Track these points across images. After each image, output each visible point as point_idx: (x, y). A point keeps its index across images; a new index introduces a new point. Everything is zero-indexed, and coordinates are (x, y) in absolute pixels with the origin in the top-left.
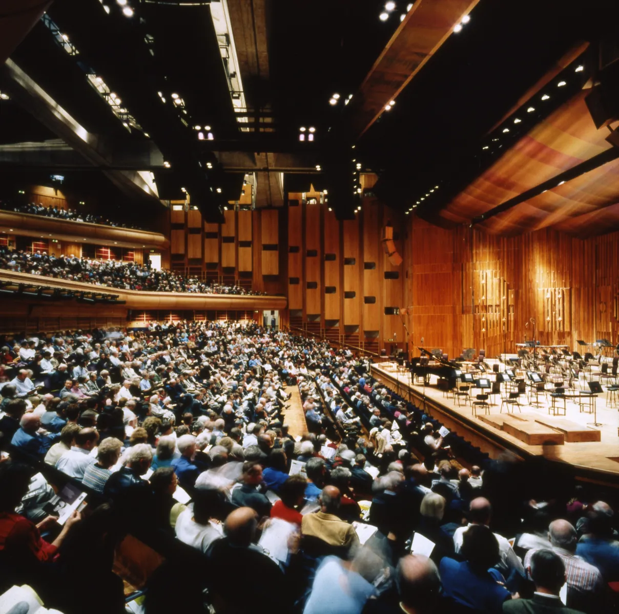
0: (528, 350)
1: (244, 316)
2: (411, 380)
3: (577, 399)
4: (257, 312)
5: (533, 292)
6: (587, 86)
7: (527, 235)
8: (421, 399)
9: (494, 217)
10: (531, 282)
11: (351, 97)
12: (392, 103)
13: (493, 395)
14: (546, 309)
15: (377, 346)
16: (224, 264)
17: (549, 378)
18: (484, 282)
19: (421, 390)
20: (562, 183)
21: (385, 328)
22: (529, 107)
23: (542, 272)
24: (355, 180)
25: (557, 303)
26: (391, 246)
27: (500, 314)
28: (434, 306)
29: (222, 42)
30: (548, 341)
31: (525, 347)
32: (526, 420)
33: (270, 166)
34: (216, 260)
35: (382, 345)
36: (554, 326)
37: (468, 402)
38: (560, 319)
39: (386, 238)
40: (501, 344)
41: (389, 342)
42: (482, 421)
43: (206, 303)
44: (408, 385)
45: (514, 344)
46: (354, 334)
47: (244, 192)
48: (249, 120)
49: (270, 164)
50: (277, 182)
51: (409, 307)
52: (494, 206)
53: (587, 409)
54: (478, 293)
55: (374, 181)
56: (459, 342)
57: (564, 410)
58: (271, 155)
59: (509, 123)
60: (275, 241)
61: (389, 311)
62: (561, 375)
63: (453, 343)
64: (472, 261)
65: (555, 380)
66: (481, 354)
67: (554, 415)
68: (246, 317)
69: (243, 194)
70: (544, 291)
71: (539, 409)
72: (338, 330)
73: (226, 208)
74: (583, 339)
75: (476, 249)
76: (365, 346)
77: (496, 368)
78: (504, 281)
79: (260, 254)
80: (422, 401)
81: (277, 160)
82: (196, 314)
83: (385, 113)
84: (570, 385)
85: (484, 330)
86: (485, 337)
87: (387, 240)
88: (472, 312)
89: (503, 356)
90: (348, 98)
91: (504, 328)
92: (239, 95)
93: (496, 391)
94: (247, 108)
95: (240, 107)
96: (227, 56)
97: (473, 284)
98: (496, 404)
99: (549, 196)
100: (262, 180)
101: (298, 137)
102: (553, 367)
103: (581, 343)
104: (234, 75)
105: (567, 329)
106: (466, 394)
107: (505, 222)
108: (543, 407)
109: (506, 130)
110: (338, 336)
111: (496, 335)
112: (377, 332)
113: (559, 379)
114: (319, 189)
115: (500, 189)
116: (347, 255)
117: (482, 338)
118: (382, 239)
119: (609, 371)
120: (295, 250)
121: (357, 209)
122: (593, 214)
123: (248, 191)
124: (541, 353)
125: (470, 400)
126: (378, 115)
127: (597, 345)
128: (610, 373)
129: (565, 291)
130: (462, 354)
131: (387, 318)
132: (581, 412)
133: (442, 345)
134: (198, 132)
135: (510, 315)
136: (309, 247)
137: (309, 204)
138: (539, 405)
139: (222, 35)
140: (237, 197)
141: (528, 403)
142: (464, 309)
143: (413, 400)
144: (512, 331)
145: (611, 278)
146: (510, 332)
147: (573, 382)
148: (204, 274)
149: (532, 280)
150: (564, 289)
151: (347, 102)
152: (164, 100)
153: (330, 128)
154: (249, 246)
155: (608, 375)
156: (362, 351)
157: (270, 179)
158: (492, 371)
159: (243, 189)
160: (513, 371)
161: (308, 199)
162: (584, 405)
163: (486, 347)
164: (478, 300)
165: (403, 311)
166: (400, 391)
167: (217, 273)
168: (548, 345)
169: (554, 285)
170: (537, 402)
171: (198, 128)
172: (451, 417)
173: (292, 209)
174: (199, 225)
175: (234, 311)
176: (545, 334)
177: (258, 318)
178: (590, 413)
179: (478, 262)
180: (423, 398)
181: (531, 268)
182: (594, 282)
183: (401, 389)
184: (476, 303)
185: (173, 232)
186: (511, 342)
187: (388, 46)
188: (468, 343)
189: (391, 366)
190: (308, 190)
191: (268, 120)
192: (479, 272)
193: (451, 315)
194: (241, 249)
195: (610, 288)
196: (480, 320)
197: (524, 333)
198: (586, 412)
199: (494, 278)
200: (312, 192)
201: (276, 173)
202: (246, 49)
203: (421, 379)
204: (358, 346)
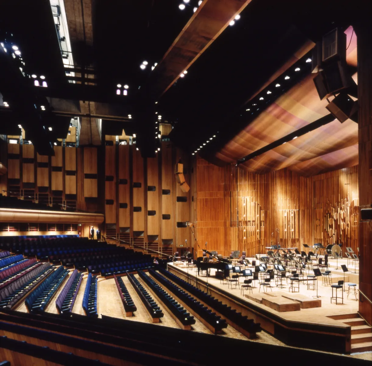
0: (273, 251)
1: (70, 228)
2: (197, 273)
3: (305, 282)
4: (81, 225)
5: (276, 212)
6: (315, 71)
7: (272, 173)
8: (205, 286)
9: (252, 160)
10: (274, 205)
11: (156, 64)
12: (185, 72)
13: (254, 281)
14: (284, 224)
15: (172, 251)
16: (54, 188)
17: (287, 269)
18: (245, 204)
19: (205, 279)
20: (296, 137)
21: (177, 238)
22: (277, 83)
23: (281, 198)
24: (156, 128)
25: (291, 220)
26: (182, 178)
27: (255, 227)
28: (212, 221)
29: (55, 12)
30: (285, 246)
31: (272, 249)
32: (276, 296)
33: (92, 113)
34: (46, 185)
35: (175, 249)
36: (289, 235)
37: (237, 286)
38: (293, 230)
39: (179, 172)
40: (256, 247)
41: (179, 247)
42: (248, 298)
43: (39, 218)
44: (196, 276)
45: (264, 248)
46: (155, 242)
47: (70, 132)
48: (75, 74)
49: (92, 111)
50: (97, 126)
51: (194, 222)
52: (252, 152)
53: (311, 287)
54: (241, 212)
55: (169, 131)
56: (229, 247)
57: (298, 288)
58: (92, 103)
59: (264, 94)
60: (94, 171)
61: (181, 225)
62: (295, 267)
63: (225, 248)
64: (237, 190)
65: (291, 270)
66: (243, 254)
67: (292, 292)
68: (71, 229)
69: (69, 134)
70: (283, 211)
71: (283, 289)
72: (143, 239)
73: (55, 144)
74: (306, 243)
75: (240, 182)
76: (163, 251)
77: (254, 263)
78: (258, 204)
79: (83, 181)
80: (205, 287)
81: (97, 109)
82: (30, 226)
83: (180, 78)
84: (301, 273)
85: (245, 238)
86: (246, 243)
87: (179, 173)
88: (237, 225)
89: (258, 256)
90: (154, 66)
91: (258, 236)
92: (68, 56)
93: (256, 278)
94: (74, 65)
95: (68, 64)
96: (59, 24)
97: (238, 206)
98: (255, 287)
99: (287, 146)
100: (85, 123)
101: (116, 92)
102: (289, 261)
103: (306, 246)
104: (64, 39)
105: (297, 237)
106: (236, 281)
107: (258, 163)
108: (285, 288)
109: (262, 99)
110: (143, 243)
111: (252, 241)
112: (171, 240)
113: (294, 269)
114: (129, 133)
115: (257, 139)
116: (150, 184)
117: (243, 243)
118: (175, 173)
119: (323, 263)
120: (110, 179)
121: (157, 150)
122: (312, 160)
123: (73, 132)
124: (282, 253)
125: (239, 285)
126: (175, 81)
127: (315, 247)
128: (323, 264)
129: (295, 211)
130: (231, 255)
131: (179, 230)
132: (308, 289)
133: (217, 249)
134: (33, 80)
135: (262, 227)
136: (121, 177)
137: (121, 144)
138: (283, 286)
139: (54, 6)
140: (65, 137)
141: (276, 286)
142: (232, 224)
143: (199, 287)
144: (263, 238)
145: (323, 204)
146: (262, 239)
147: (302, 271)
148: (36, 195)
149: (276, 204)
150: (295, 210)
151: (153, 68)
152: (5, 50)
153: (140, 87)
154: (74, 175)
155: (322, 265)
156: (160, 254)
157: (92, 123)
158: (251, 265)
159: (69, 130)
160: (266, 264)
161: (121, 140)
162: (310, 285)
163: (246, 250)
164: (241, 217)
165: (190, 224)
166: (189, 281)
167: (47, 195)
168: (285, 247)
169: (289, 208)
170: (281, 285)
171: (34, 76)
172: (227, 297)
173: (108, 147)
174: (32, 156)
175: (62, 224)
176: (284, 240)
177: (81, 230)
178: (313, 290)
179: (241, 191)
180: (207, 285)
181: (275, 195)
182: (313, 206)
183: (190, 279)
184: (240, 219)
185: (10, 161)
186: (263, 246)
187: (184, 29)
188: (234, 247)
189: (182, 264)
190: (120, 134)
191: (91, 77)
192: (242, 198)
193: (223, 227)
194: (67, 177)
195: (322, 210)
196: (242, 231)
197: (270, 240)
198: (311, 289)
199: (252, 203)
200: (124, 136)
201: (96, 119)
202: (75, 19)
203: (204, 272)
204: (157, 250)
